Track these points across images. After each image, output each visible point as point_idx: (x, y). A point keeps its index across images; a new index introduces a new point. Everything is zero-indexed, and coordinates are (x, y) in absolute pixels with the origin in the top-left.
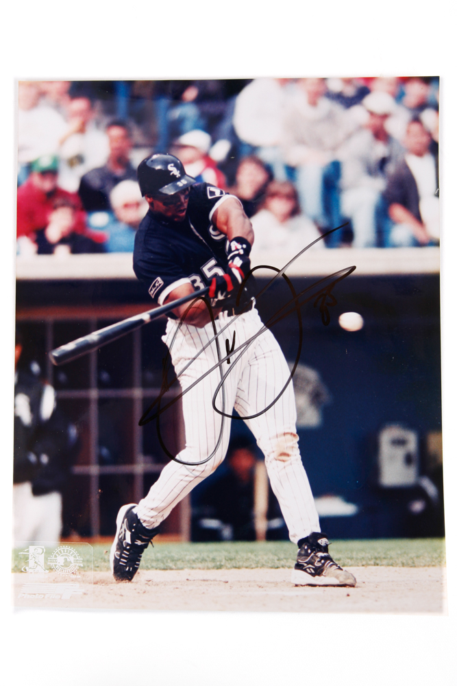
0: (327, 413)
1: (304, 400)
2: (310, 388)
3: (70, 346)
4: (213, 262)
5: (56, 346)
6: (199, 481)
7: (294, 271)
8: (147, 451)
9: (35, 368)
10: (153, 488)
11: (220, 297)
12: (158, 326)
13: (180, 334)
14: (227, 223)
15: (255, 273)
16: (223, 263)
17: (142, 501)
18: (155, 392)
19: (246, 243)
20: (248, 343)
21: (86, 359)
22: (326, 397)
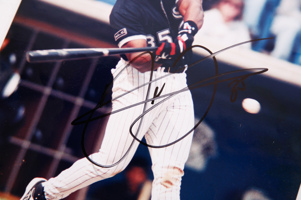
0: (211, 163)
1: (197, 149)
2: (204, 142)
3: (44, 53)
4: (167, 32)
5: (35, 49)
6: (99, 179)
7: (222, 57)
8: (69, 144)
9: (13, 58)
10: (63, 173)
11: (163, 57)
12: (112, 61)
13: (125, 72)
14: (187, 9)
15: (194, 49)
16: (174, 35)
17: (52, 180)
18: (92, 105)
19: (196, 27)
20: (171, 95)
21: (52, 65)
22: (214, 152)
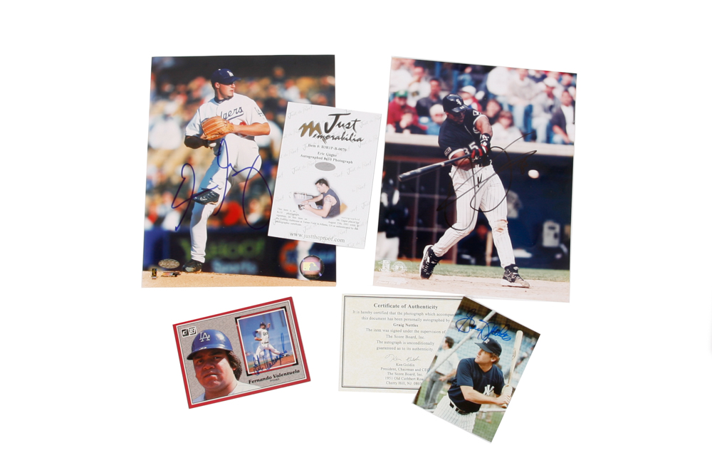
0: (521, 212)
1: (511, 206)
2: (514, 201)
3: (408, 174)
4: (474, 143)
5: (402, 173)
6: (462, 238)
7: (510, 150)
8: (439, 223)
9: (391, 182)
10: (441, 239)
11: (476, 158)
12: (448, 169)
13: (457, 173)
14: (481, 127)
15: (492, 149)
16: (478, 144)
17: (436, 244)
18: (444, 197)
19: (489, 136)
20: (487, 179)
21: (415, 179)
22: (521, 206)
